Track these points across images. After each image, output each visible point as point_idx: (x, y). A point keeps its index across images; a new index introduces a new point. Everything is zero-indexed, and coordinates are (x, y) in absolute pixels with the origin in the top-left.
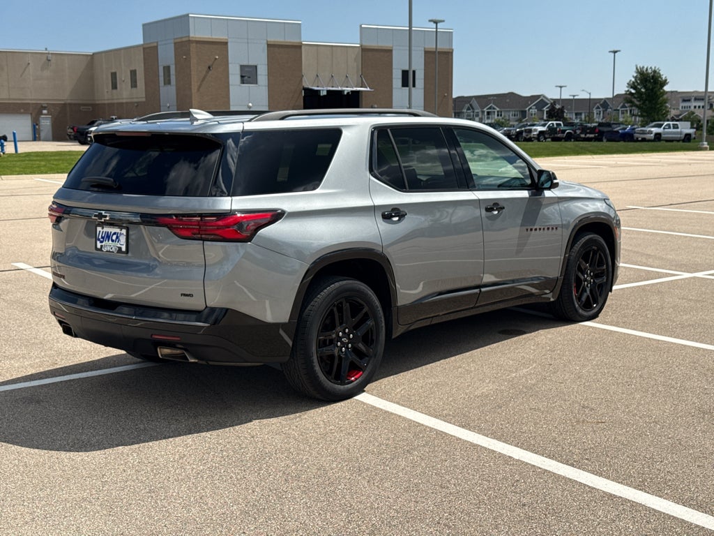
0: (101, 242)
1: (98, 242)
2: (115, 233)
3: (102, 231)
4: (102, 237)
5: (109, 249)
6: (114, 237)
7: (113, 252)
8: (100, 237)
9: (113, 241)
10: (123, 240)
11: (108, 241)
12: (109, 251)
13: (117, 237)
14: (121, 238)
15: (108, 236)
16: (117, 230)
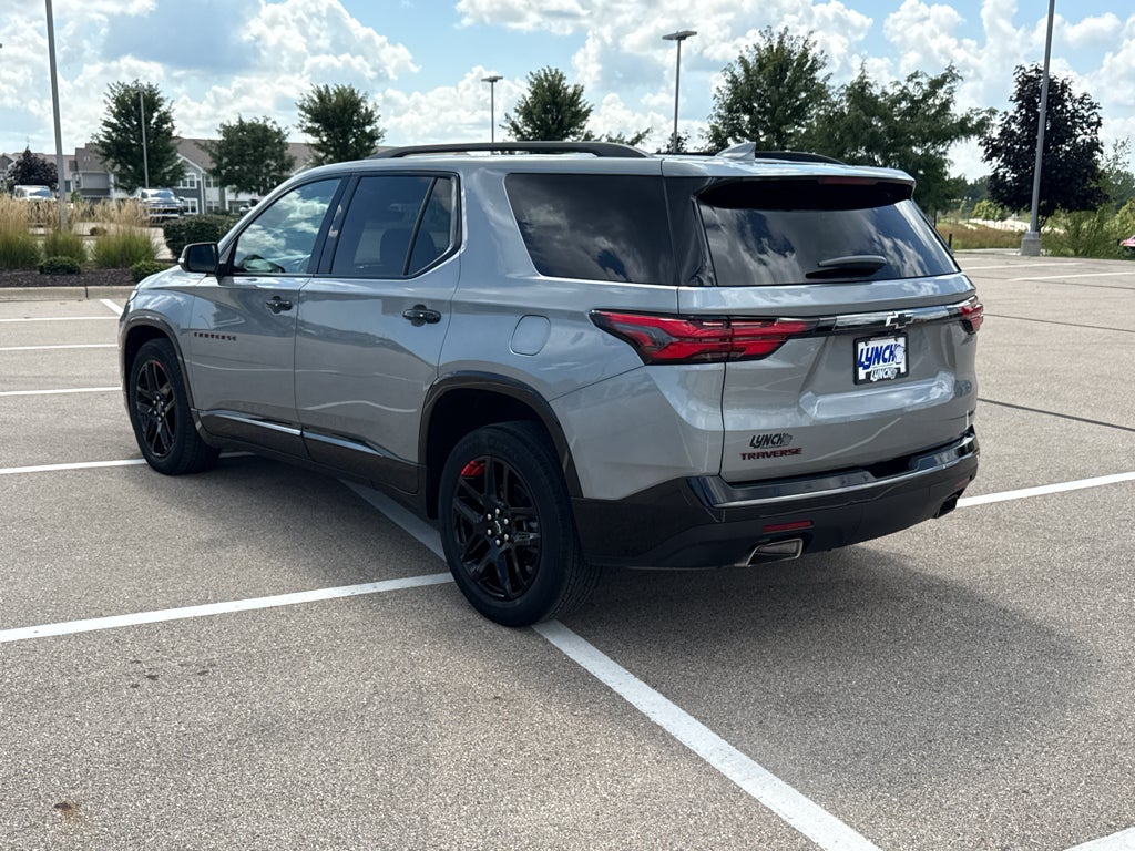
0: (866, 367)
1: (861, 369)
2: (887, 348)
3: (865, 348)
4: (868, 359)
5: (881, 375)
6: (887, 355)
7: (889, 379)
8: (863, 360)
9: (885, 360)
10: (900, 355)
11: (878, 363)
12: (883, 379)
13: (891, 353)
14: (896, 353)
15: (877, 355)
16: (891, 341)
